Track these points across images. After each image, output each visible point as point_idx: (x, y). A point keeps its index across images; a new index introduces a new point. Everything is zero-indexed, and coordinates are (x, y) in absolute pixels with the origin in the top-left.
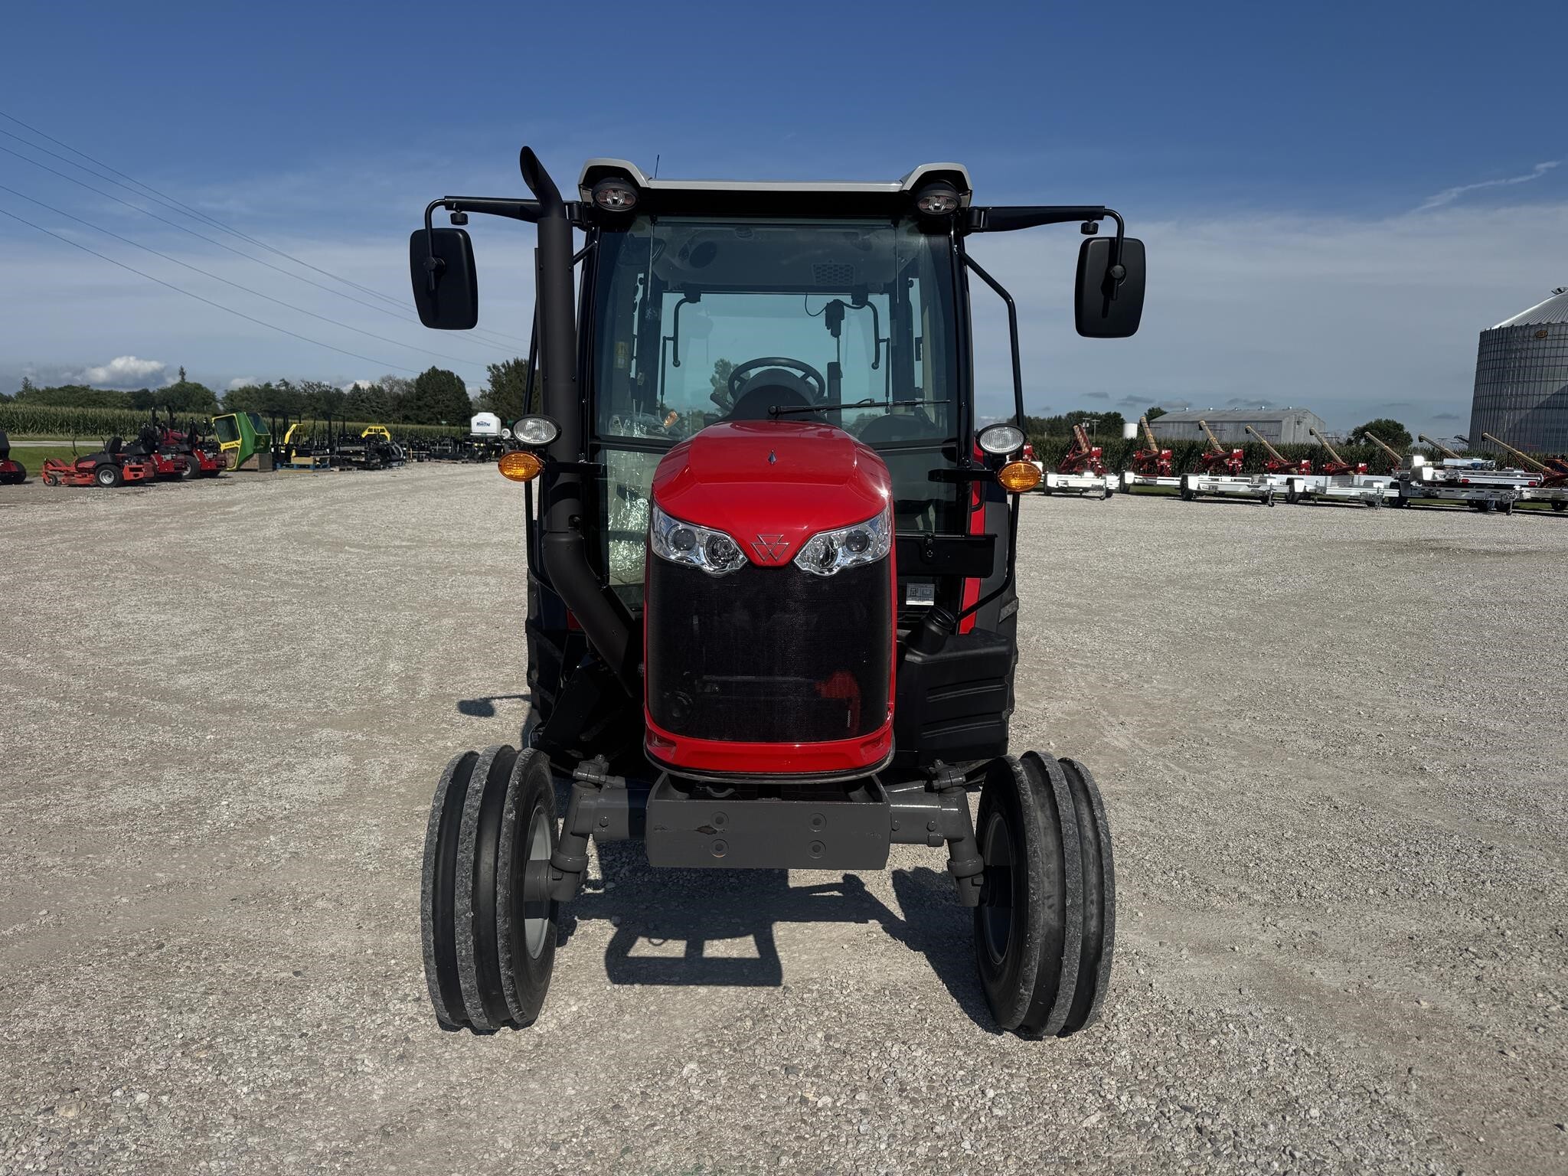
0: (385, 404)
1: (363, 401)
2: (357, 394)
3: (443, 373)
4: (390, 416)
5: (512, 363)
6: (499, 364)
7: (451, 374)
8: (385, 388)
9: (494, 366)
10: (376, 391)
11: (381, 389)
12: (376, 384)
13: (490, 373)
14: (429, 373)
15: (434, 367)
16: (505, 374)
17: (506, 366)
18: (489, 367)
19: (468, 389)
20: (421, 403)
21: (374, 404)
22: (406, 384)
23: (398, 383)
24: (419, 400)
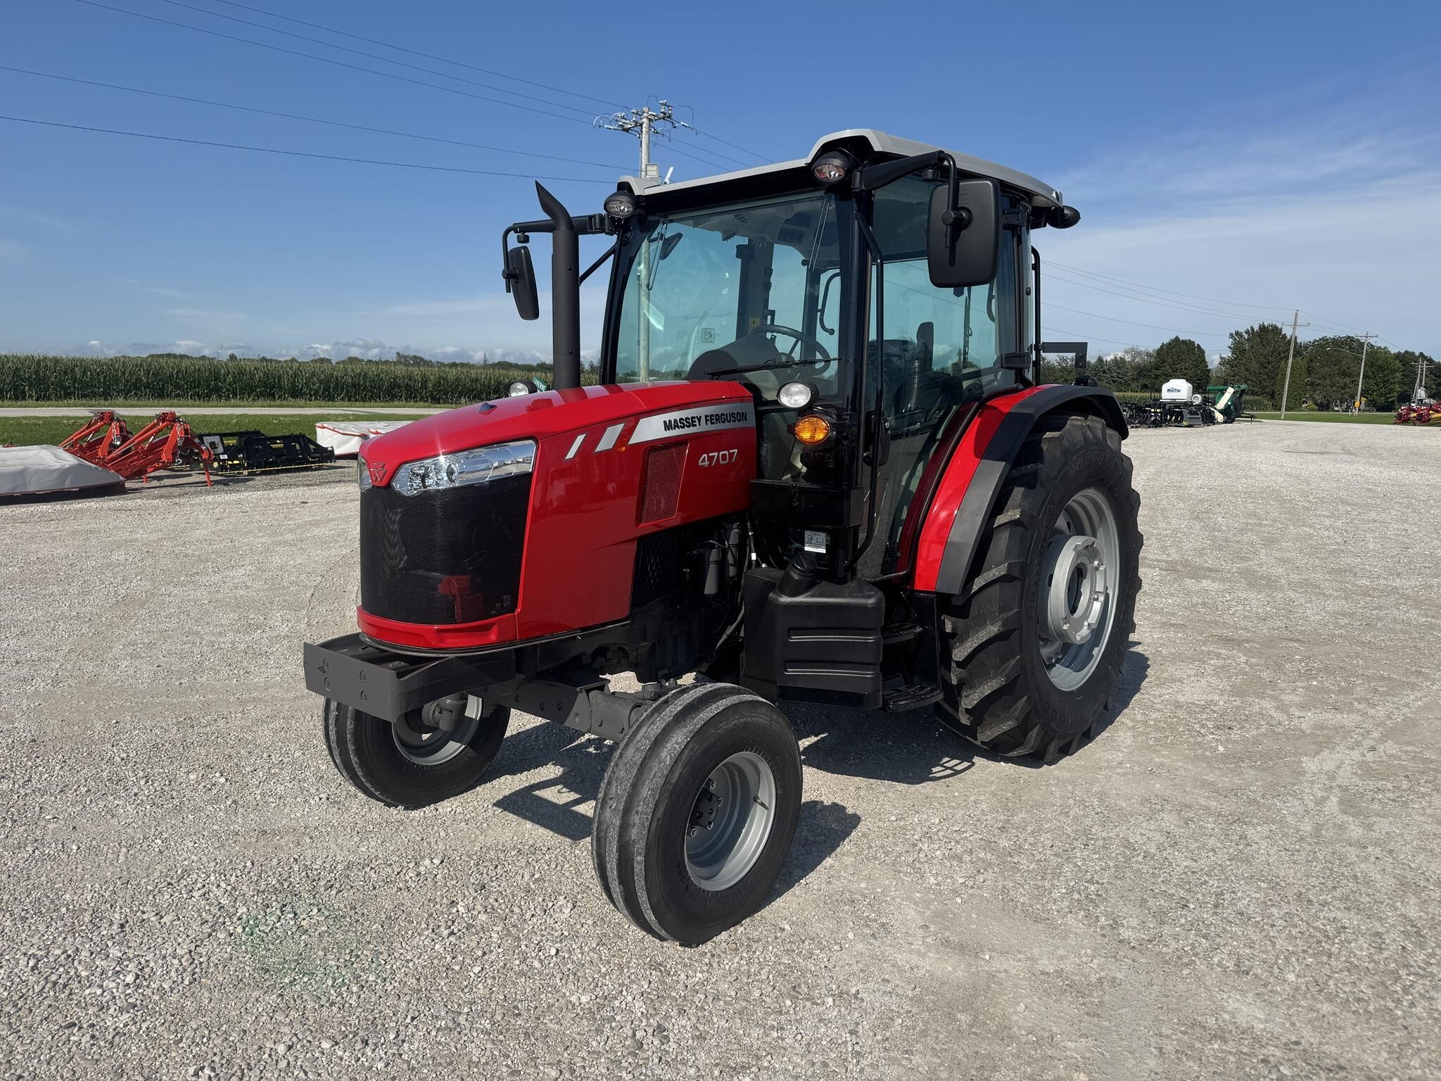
0: (1125, 374)
1: (1104, 372)
2: (1100, 366)
3: (1184, 342)
4: (1129, 385)
5: (1256, 328)
6: (1242, 330)
7: (1191, 343)
8: (1128, 358)
9: (1237, 333)
10: (1118, 363)
11: (1122, 360)
12: (1120, 354)
13: (1231, 340)
14: (1170, 344)
15: (1177, 337)
16: (1248, 340)
17: (1250, 332)
18: (1231, 335)
19: (1208, 357)
20: (1158, 372)
21: (1115, 374)
22: (1148, 354)
23: (1139, 353)
24: (1157, 369)
